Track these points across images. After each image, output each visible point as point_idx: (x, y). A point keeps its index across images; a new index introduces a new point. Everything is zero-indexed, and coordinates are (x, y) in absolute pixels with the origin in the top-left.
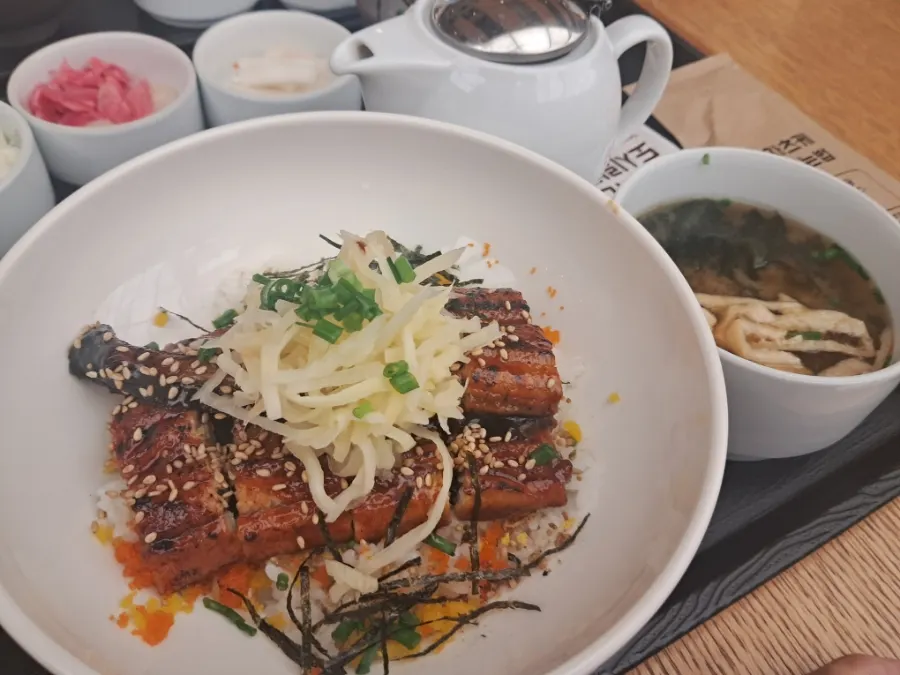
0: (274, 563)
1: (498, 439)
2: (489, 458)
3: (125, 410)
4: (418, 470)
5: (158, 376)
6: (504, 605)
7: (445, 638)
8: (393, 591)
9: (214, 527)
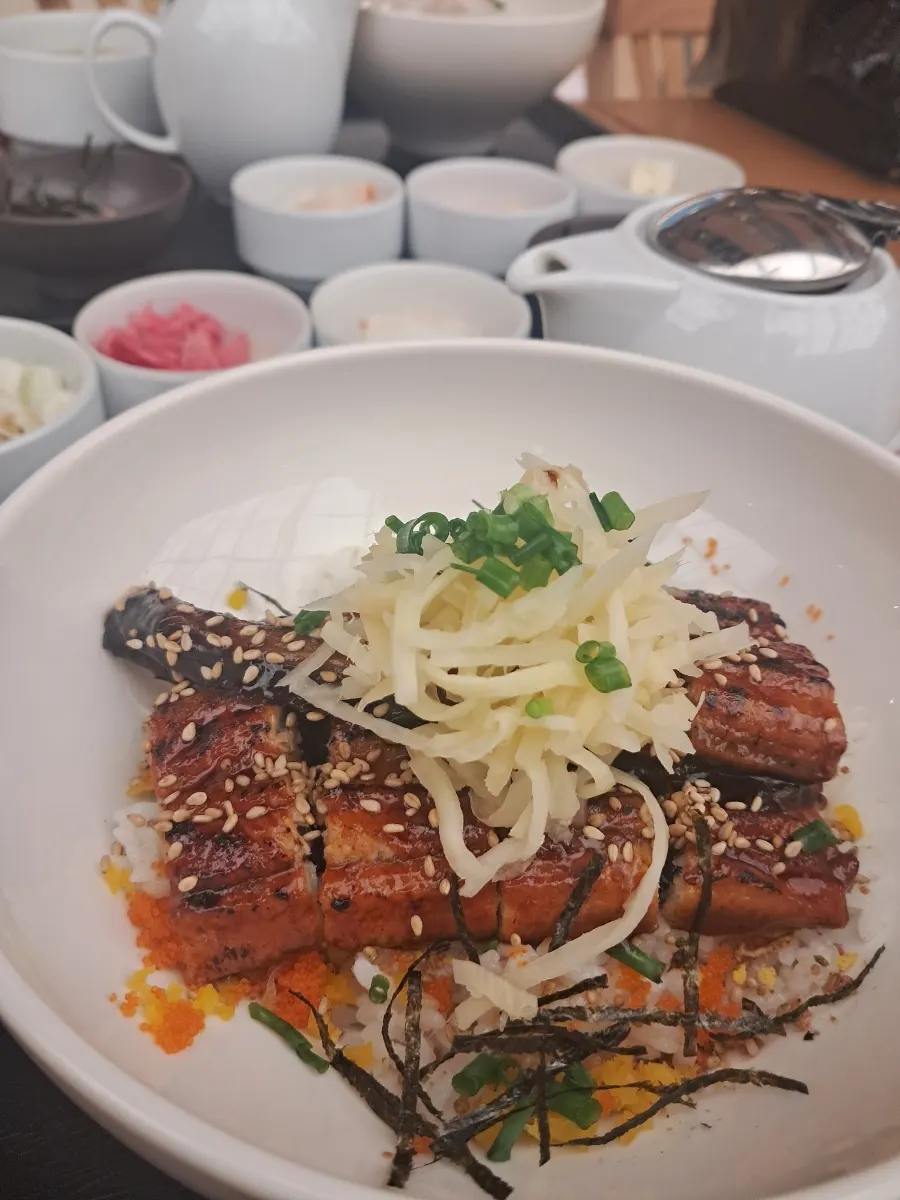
0: (369, 957)
1: (741, 805)
2: (728, 829)
3: (174, 698)
4: (610, 833)
5: (232, 649)
6: (743, 1077)
7: (640, 1120)
8: (559, 1024)
9: (286, 881)
